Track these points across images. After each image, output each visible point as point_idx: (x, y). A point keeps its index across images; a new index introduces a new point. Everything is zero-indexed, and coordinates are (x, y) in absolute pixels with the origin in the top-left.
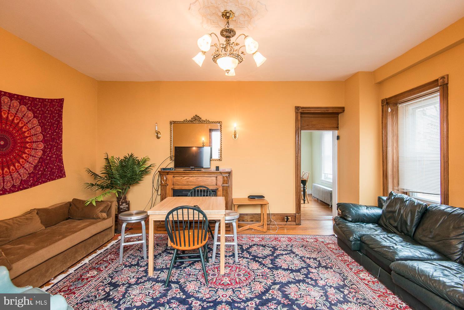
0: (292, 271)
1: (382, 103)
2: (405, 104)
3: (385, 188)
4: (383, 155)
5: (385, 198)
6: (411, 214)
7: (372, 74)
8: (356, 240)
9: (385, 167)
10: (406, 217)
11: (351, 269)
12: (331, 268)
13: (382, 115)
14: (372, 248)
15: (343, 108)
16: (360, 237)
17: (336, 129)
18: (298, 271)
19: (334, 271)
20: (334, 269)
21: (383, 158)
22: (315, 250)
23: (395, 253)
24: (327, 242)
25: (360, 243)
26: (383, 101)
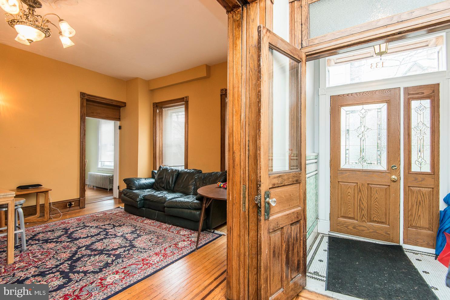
0: (92, 236)
1: (153, 105)
2: (168, 109)
3: (155, 165)
4: (153, 143)
5: (156, 171)
6: (172, 176)
7: (148, 82)
8: (141, 200)
9: (155, 151)
10: (169, 179)
11: (138, 221)
12: (124, 225)
13: (153, 114)
14: (152, 201)
15: (125, 103)
16: (143, 198)
17: (119, 120)
18: (98, 234)
19: (126, 226)
20: (126, 225)
21: (153, 145)
22: (107, 219)
23: (166, 198)
24: (115, 212)
25: (143, 202)
26: (154, 104)
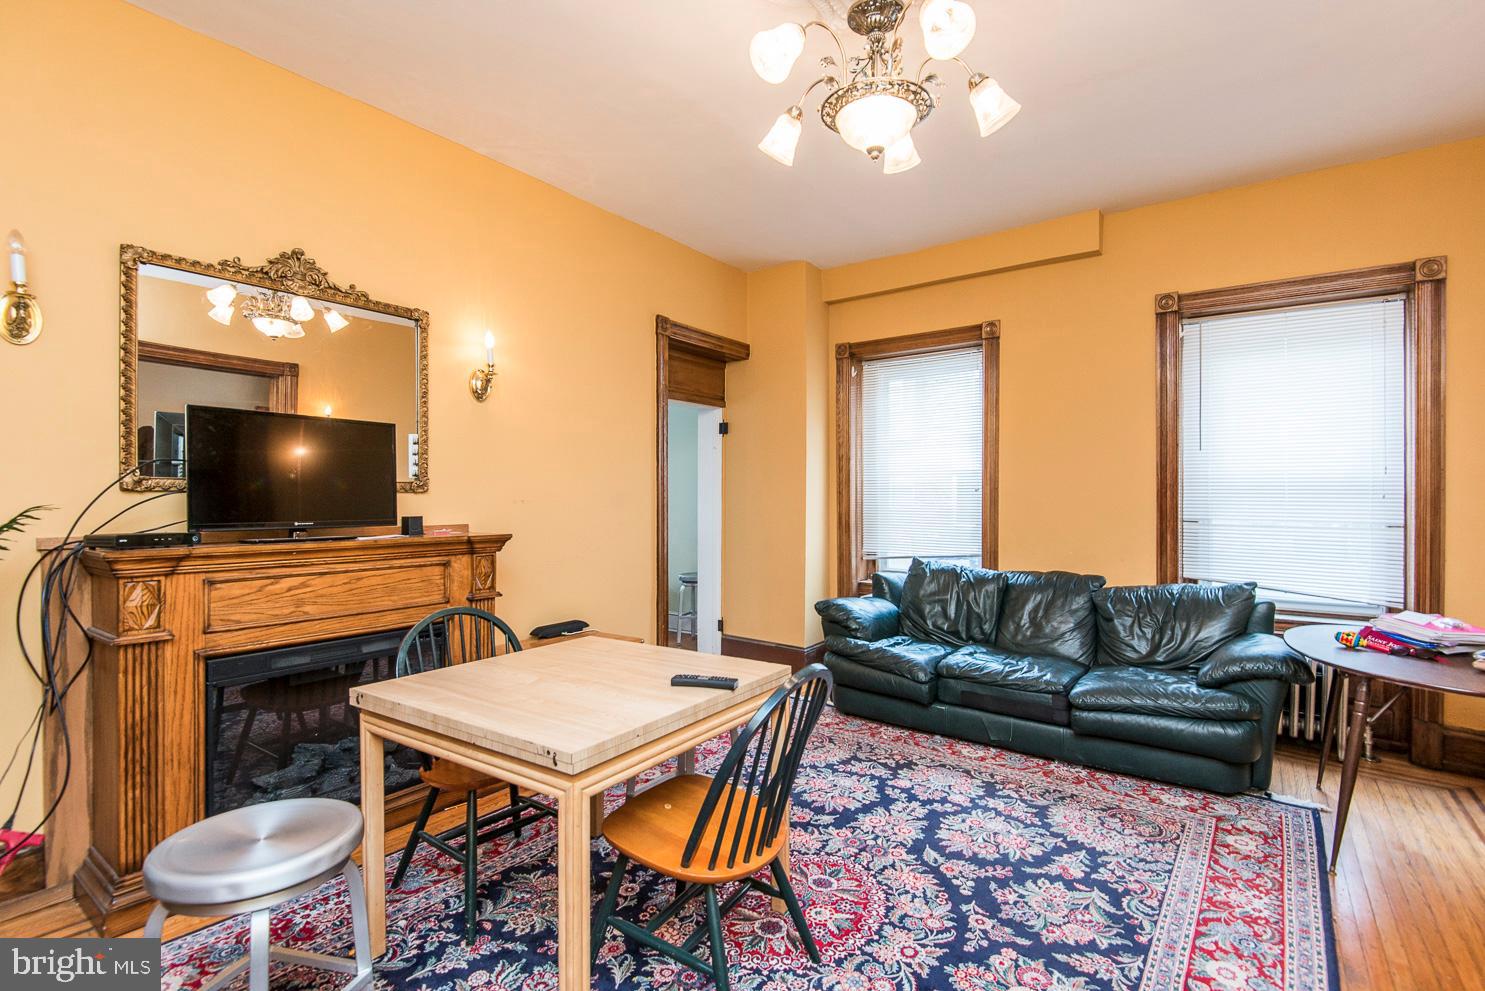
0: (882, 806)
1: (838, 354)
6: (985, 597)
7: (817, 274)
8: (933, 677)
11: (936, 750)
12: (912, 763)
13: (838, 383)
14: (990, 683)
15: (747, 346)
16: (936, 669)
17: (718, 402)
19: (927, 767)
20: (917, 762)
25: (938, 684)
26: (840, 348)
